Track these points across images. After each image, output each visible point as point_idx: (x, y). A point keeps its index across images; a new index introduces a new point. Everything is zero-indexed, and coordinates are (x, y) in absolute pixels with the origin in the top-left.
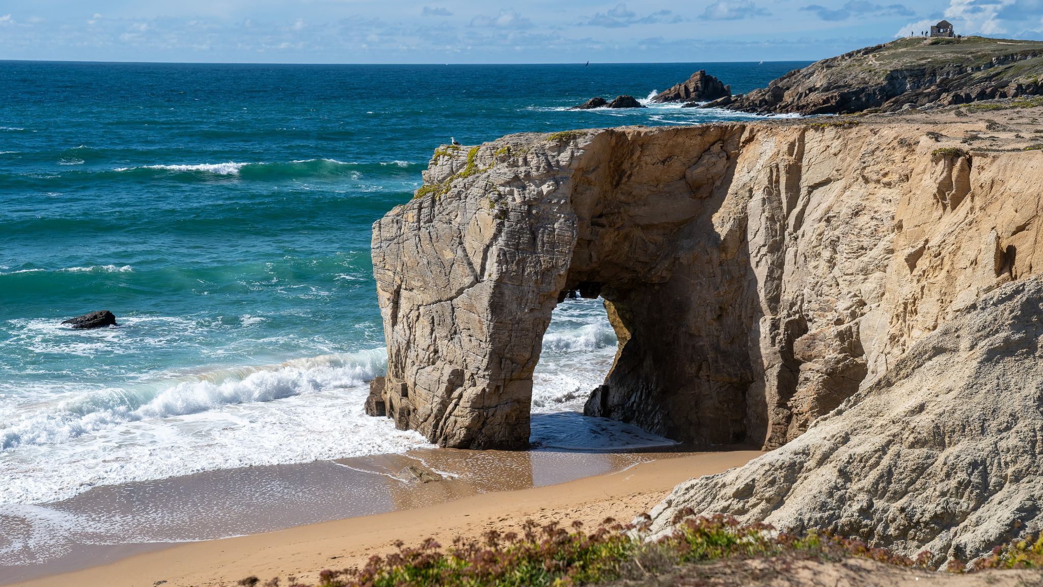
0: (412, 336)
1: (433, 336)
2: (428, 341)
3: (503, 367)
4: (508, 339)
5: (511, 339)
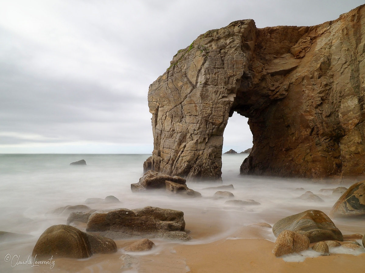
0: (163, 127)
1: (172, 123)
2: (170, 127)
3: (207, 127)
4: (211, 112)
5: (212, 112)
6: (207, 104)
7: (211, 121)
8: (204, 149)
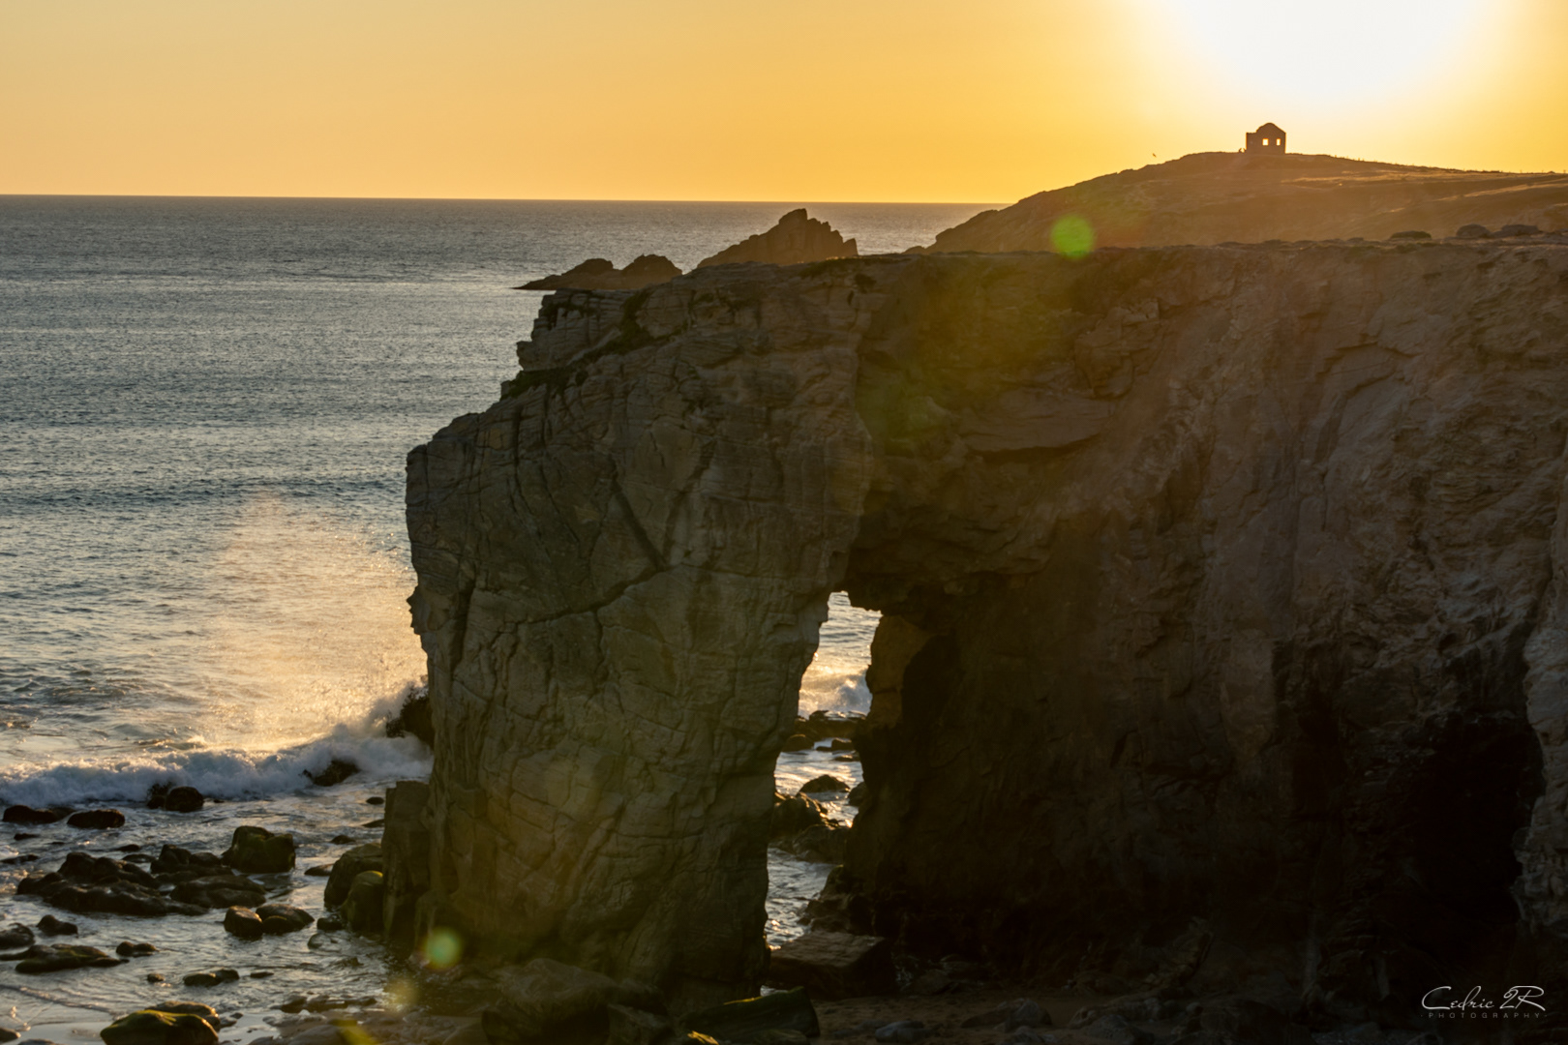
0: (500, 689)
1: (552, 685)
2: (539, 698)
3: (716, 747)
4: (728, 688)
5: (733, 689)
6: (713, 654)
7: (729, 724)
8: (700, 832)
